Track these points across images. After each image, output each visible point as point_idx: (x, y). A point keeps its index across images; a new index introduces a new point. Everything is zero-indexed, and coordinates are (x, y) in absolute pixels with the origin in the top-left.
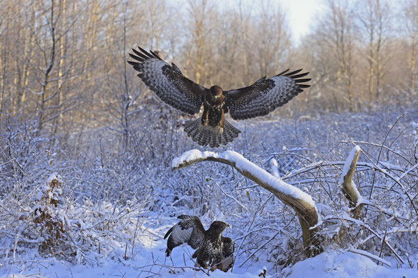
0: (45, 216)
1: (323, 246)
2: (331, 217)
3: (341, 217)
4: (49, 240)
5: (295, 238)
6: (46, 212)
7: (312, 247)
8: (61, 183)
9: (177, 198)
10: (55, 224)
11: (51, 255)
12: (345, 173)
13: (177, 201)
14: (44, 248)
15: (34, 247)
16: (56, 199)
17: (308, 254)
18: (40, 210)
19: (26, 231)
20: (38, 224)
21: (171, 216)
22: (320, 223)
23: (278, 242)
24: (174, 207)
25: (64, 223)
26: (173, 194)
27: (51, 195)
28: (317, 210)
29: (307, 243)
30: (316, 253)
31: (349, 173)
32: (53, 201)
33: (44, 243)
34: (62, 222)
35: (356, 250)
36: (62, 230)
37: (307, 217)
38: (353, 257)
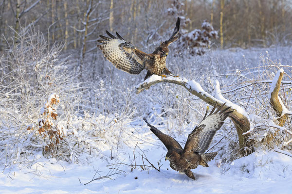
0: (47, 126)
1: (254, 147)
2: (260, 124)
3: (267, 125)
4: (50, 145)
5: (235, 141)
6: (47, 124)
7: (246, 148)
8: (58, 101)
9: (163, 111)
10: (55, 132)
11: (52, 156)
12: (272, 90)
13: (164, 113)
14: (47, 151)
15: (39, 150)
16: (55, 113)
17: (243, 153)
18: (43, 122)
19: (34, 138)
20: (42, 133)
21: (159, 125)
22: (252, 129)
23: (223, 145)
24: (162, 118)
25: (61, 132)
26: (161, 108)
27: (50, 110)
28: (249, 120)
29: (242, 146)
30: (249, 153)
31: (275, 90)
32: (53, 115)
33: (46, 147)
34: (59, 131)
35: (280, 150)
36: (60, 137)
37: (242, 125)
38: (277, 156)
